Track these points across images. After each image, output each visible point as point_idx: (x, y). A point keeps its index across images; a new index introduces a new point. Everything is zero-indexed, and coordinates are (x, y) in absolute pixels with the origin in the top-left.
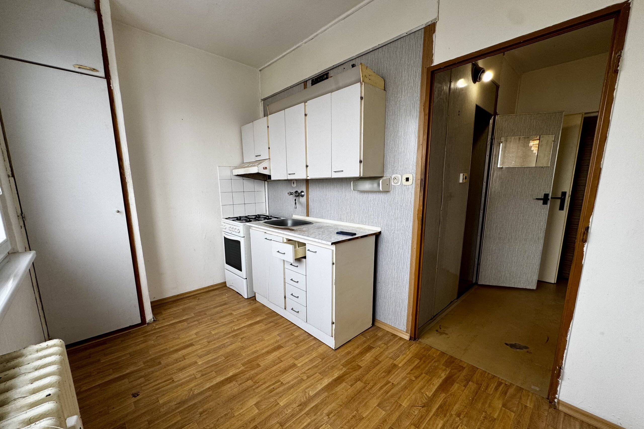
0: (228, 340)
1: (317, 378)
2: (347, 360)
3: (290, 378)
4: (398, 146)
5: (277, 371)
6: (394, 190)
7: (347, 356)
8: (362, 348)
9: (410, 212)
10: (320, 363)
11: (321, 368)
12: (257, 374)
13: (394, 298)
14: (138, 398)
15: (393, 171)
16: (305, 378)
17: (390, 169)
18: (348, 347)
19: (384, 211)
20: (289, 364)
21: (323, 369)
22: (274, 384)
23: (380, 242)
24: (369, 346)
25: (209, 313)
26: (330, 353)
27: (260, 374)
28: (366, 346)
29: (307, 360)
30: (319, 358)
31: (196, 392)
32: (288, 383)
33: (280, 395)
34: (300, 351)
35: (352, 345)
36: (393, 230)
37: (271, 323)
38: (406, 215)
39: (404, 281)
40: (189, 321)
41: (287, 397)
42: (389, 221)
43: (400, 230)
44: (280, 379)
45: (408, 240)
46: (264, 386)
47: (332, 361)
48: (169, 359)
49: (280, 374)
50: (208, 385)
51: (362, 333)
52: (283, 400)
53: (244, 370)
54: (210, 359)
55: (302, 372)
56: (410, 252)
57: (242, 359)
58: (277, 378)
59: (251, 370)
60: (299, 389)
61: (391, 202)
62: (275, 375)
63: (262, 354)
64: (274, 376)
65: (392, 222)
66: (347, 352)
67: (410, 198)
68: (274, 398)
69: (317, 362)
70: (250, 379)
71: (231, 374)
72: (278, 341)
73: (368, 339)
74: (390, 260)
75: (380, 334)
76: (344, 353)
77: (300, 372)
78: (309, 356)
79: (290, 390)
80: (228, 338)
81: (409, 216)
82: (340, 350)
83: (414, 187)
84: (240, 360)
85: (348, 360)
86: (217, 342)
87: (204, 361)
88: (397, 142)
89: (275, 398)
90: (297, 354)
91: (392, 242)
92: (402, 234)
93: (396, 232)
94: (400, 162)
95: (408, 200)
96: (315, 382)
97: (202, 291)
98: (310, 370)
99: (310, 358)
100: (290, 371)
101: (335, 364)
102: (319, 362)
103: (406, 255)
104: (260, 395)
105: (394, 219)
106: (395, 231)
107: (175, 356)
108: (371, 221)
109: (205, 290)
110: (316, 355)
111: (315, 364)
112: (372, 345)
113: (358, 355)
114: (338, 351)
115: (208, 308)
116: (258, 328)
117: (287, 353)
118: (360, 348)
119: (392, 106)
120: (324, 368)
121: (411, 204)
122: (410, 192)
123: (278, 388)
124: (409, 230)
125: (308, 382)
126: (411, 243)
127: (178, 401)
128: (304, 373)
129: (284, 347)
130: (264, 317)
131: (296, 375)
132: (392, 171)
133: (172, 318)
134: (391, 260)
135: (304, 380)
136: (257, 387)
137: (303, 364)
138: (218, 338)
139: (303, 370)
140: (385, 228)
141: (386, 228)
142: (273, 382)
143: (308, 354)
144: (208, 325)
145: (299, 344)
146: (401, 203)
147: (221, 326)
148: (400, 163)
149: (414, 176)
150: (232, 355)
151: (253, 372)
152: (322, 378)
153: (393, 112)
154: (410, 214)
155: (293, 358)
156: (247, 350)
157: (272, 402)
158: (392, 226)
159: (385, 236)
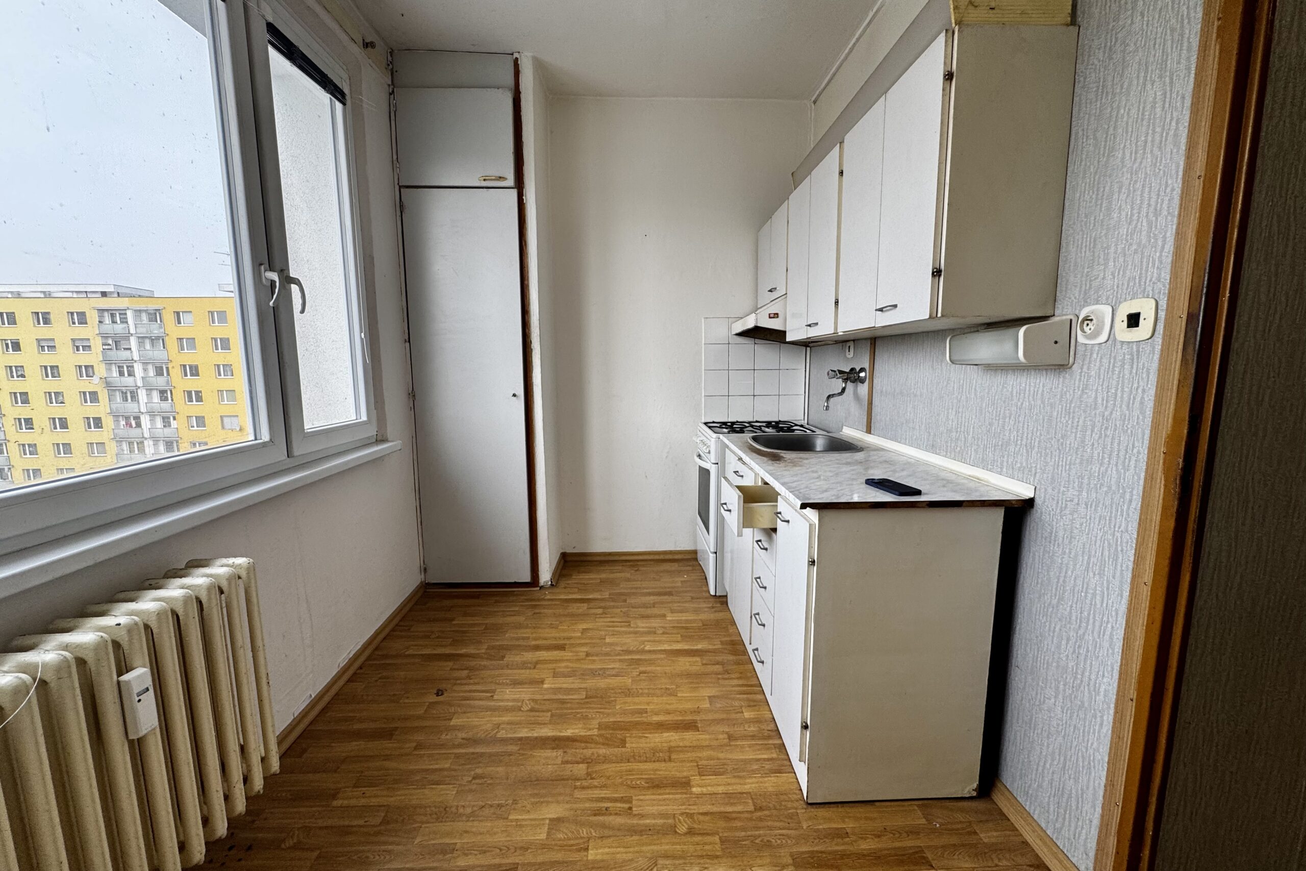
0: (617, 665)
1: (707, 847)
2: (817, 852)
3: (654, 809)
4: (1110, 203)
5: (644, 777)
6: (1083, 361)
7: (827, 841)
8: (890, 845)
9: (1136, 444)
10: (746, 815)
11: (737, 829)
12: (606, 760)
13: (1060, 739)
14: (440, 698)
15: (1085, 293)
16: (682, 829)
17: (1078, 289)
18: (849, 817)
19: (1048, 433)
20: (678, 774)
21: (737, 834)
22: (615, 800)
23: (1030, 533)
24: (920, 850)
25: (632, 601)
26: (789, 805)
27: (611, 762)
28: (910, 848)
29: (720, 789)
30: (750, 801)
31: (502, 734)
32: (642, 816)
33: (607, 832)
34: (725, 759)
35: (866, 818)
36: (1072, 501)
37: (717, 666)
38: (1122, 453)
39: (1098, 693)
40: (592, 605)
41: (612, 847)
42: (1060, 469)
43: (1097, 506)
44: (634, 798)
45: (1121, 545)
46: (597, 793)
47: (776, 828)
48: (518, 657)
49: (644, 788)
50: (524, 733)
51: (926, 803)
52: (601, 847)
53: (594, 737)
54: (565, 686)
55: (687, 811)
56: (1126, 594)
57: (608, 715)
58: (632, 791)
59: (603, 744)
60: (649, 848)
61: (1071, 402)
62: (634, 783)
63: (649, 724)
64: (629, 783)
65: (1073, 472)
66: (837, 829)
67: (1140, 391)
68: (591, 832)
69: (739, 808)
70: (587, 763)
71: (569, 733)
72: (699, 712)
73: (934, 831)
74: (1055, 602)
75: (988, 836)
76: (825, 826)
77: (683, 807)
78: (733, 781)
79: (632, 836)
80: (620, 661)
81: (1134, 459)
82: (821, 812)
83: (1158, 348)
84: (603, 713)
85: (822, 852)
86: (600, 660)
87: (553, 686)
88: (1107, 188)
89: (593, 831)
90: (712, 762)
91: (1066, 541)
92: (1103, 522)
93: (1082, 509)
94: (1112, 260)
95: (1134, 398)
96: (694, 854)
97: (651, 557)
98: (707, 818)
99: (730, 789)
100: (667, 791)
101: (779, 842)
102: (743, 812)
103: (1110, 602)
104: (575, 806)
105: (1078, 461)
106: (1078, 504)
107: (529, 656)
108: (1007, 462)
109: (657, 557)
110: (751, 790)
111: (729, 809)
112: (929, 855)
113: (861, 855)
114: (814, 811)
115: (638, 591)
116: (685, 664)
117: (694, 748)
118: (884, 838)
119: (1095, 69)
120: (743, 834)
121: (1143, 412)
122: (1141, 365)
123: (616, 814)
124: (1128, 508)
125: (679, 844)
126: (1132, 559)
127: (470, 735)
128: (690, 816)
129: (699, 731)
130: (716, 647)
131: (671, 808)
132: (1082, 296)
133: (576, 590)
134: (1058, 602)
135: (676, 832)
136: (583, 788)
137: (705, 792)
138: (607, 654)
139: (694, 809)
140: (1046, 490)
141: (1050, 490)
142: (616, 795)
143: (735, 777)
144: (613, 622)
145: (736, 739)
146: (1106, 407)
147: (630, 633)
148: (1111, 264)
149: (1163, 304)
150: (602, 697)
151: (604, 751)
152: (717, 857)
153: (1098, 87)
154: (1135, 451)
155: (698, 765)
156: (629, 699)
157: (582, 838)
158: (1071, 486)
159: (1046, 518)
